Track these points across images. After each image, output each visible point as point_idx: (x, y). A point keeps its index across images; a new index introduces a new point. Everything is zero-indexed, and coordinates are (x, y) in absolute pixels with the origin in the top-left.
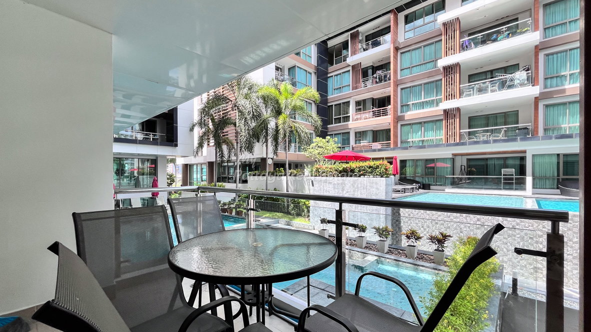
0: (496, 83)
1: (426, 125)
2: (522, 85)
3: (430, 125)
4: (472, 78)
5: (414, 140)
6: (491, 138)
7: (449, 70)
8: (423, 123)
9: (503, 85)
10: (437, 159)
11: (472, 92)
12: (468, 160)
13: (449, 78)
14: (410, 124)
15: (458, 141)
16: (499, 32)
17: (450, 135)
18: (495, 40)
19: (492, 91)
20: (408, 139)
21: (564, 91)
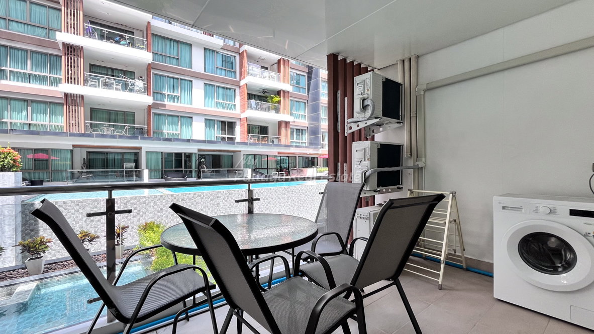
0: (120, 83)
1: (35, 104)
2: (139, 91)
3: (42, 106)
4: (93, 68)
5: (13, 121)
6: (115, 133)
7: (70, 49)
8: (30, 102)
9: (125, 87)
10: (52, 149)
11: (97, 84)
12: (89, 153)
13: (71, 59)
14: (7, 98)
15: (83, 132)
16: (122, 37)
17: (72, 124)
18: (118, 42)
19: (117, 89)
20: (3, 119)
21: (164, 106)
